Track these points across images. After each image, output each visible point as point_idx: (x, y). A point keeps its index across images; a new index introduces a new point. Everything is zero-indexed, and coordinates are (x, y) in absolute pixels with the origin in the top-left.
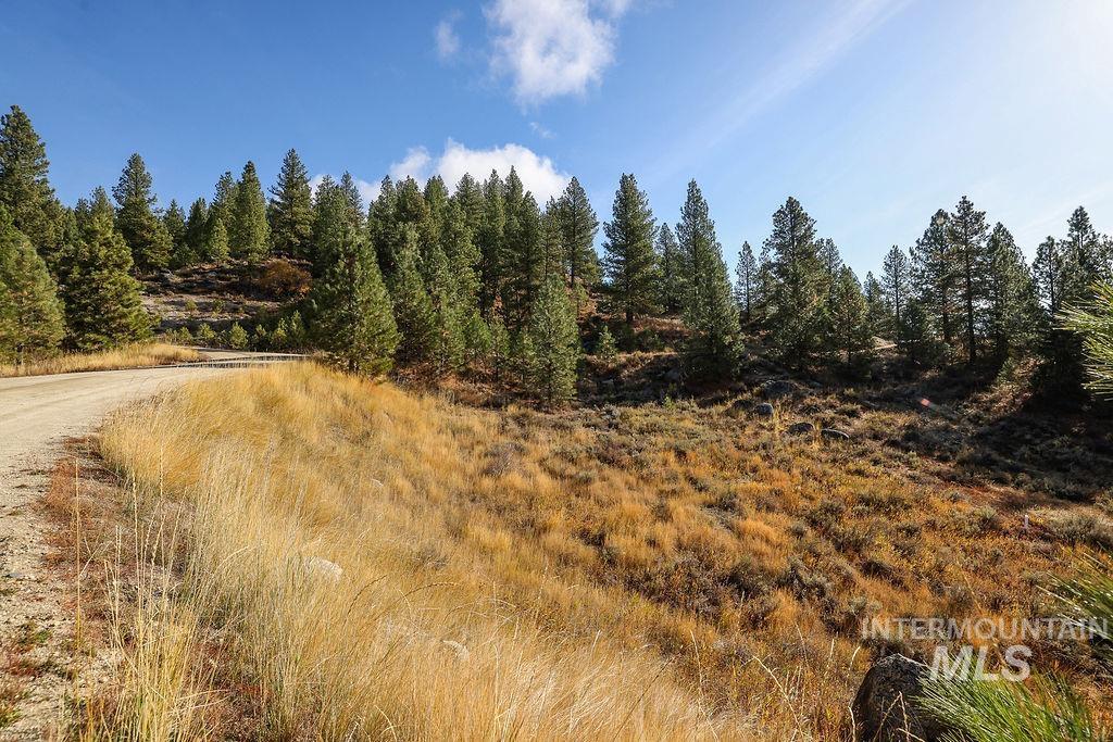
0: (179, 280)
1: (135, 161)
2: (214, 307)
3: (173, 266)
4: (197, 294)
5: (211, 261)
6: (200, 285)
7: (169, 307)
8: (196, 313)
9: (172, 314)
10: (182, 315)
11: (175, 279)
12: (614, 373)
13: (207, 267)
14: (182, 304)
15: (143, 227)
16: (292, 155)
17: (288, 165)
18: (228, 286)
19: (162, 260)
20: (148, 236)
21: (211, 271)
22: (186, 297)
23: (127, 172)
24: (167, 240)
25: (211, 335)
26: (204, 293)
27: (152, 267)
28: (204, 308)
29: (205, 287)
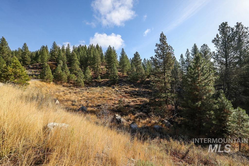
0: (32, 67)
1: (25, 44)
2: (37, 72)
3: (31, 64)
4: (34, 69)
5: (38, 63)
6: (35, 68)
7: (29, 72)
8: (34, 73)
9: (30, 73)
10: (31, 73)
11: (31, 66)
12: (100, 82)
13: (38, 64)
14: (31, 71)
15: (25, 57)
16: (54, 42)
17: (54, 44)
18: (40, 68)
19: (29, 63)
20: (26, 59)
21: (38, 65)
22: (32, 70)
23: (23, 46)
24: (30, 59)
25: (35, 77)
26: (36, 69)
27: (27, 65)
28: (35, 72)
29: (36, 68)
